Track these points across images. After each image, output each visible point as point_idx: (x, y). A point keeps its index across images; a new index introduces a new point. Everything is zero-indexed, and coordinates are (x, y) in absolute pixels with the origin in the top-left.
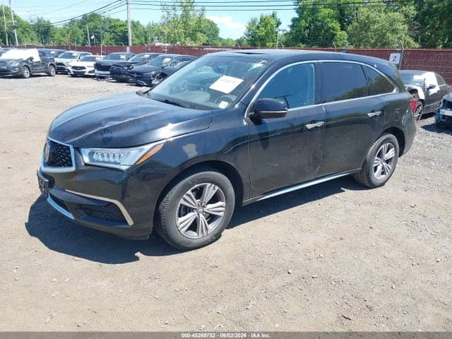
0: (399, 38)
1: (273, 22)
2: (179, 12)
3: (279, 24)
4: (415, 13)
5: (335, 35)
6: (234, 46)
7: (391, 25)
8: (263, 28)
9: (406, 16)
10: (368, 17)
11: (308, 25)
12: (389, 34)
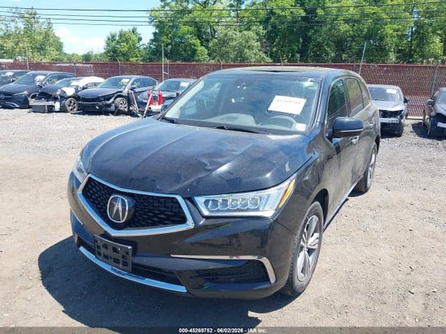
0: (255, 54)
1: (134, 37)
2: (21, 25)
3: (140, 39)
4: (265, 32)
5: (197, 50)
6: (81, 60)
7: (247, 42)
8: (125, 44)
9: (258, 34)
10: (226, 35)
11: (170, 41)
12: (247, 51)
